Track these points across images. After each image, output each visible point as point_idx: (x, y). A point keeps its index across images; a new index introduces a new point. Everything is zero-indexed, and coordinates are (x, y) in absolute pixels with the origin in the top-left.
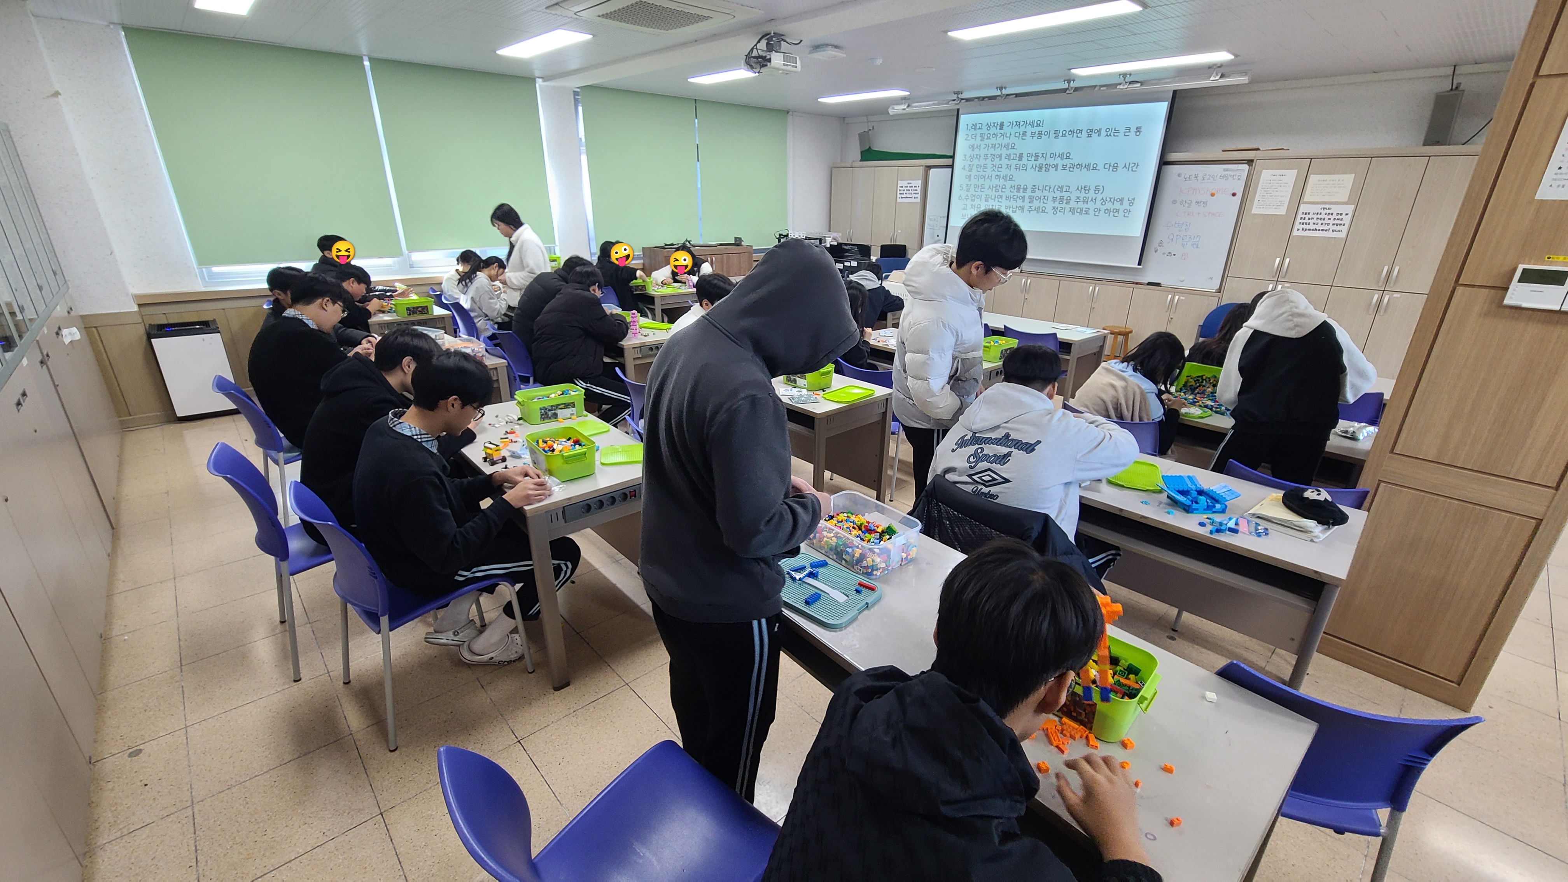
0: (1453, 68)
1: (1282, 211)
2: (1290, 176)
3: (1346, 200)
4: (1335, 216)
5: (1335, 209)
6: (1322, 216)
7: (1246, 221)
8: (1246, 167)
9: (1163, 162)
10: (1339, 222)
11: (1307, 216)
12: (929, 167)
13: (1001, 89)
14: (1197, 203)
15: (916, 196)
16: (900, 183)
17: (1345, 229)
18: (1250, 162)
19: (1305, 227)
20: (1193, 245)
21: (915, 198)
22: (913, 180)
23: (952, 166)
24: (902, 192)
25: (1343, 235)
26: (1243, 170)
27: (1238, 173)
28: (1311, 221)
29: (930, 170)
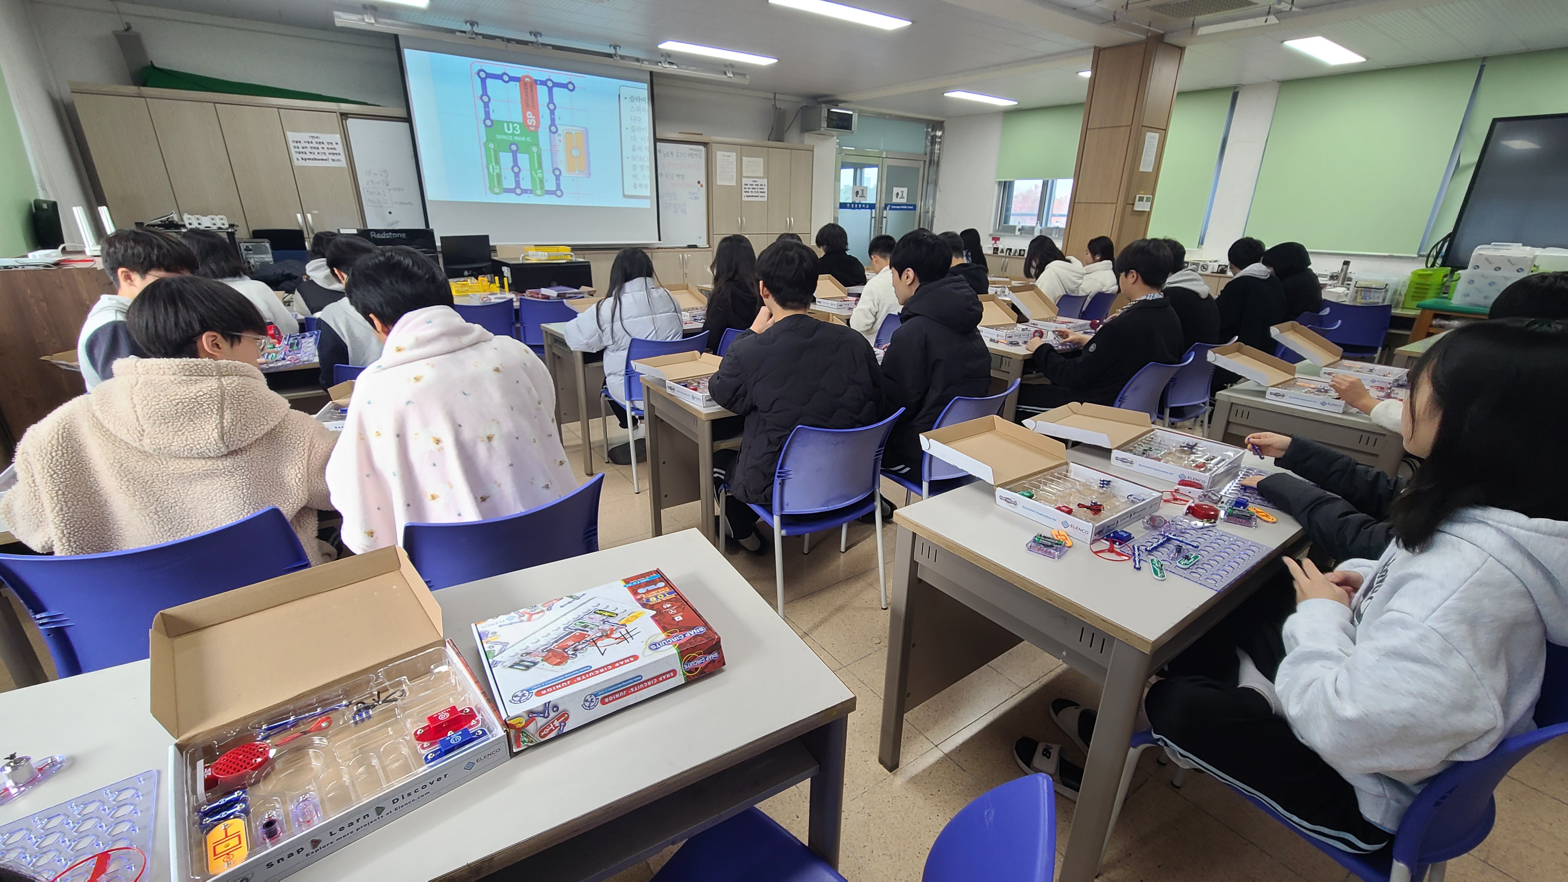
0: (773, 95)
1: (733, 183)
2: (733, 155)
3: (762, 176)
4: (759, 187)
5: (760, 182)
6: (754, 187)
7: (715, 192)
8: (702, 148)
9: (656, 140)
10: (762, 190)
11: (747, 187)
12: (344, 116)
13: (536, 34)
14: (678, 176)
15: (335, 157)
16: (291, 136)
17: (766, 194)
18: (705, 144)
19: (748, 194)
20: (682, 211)
21: (333, 160)
22: (321, 133)
23: (408, 119)
24: (301, 150)
25: (765, 199)
26: (701, 150)
27: (698, 153)
28: (749, 190)
29: (346, 120)
